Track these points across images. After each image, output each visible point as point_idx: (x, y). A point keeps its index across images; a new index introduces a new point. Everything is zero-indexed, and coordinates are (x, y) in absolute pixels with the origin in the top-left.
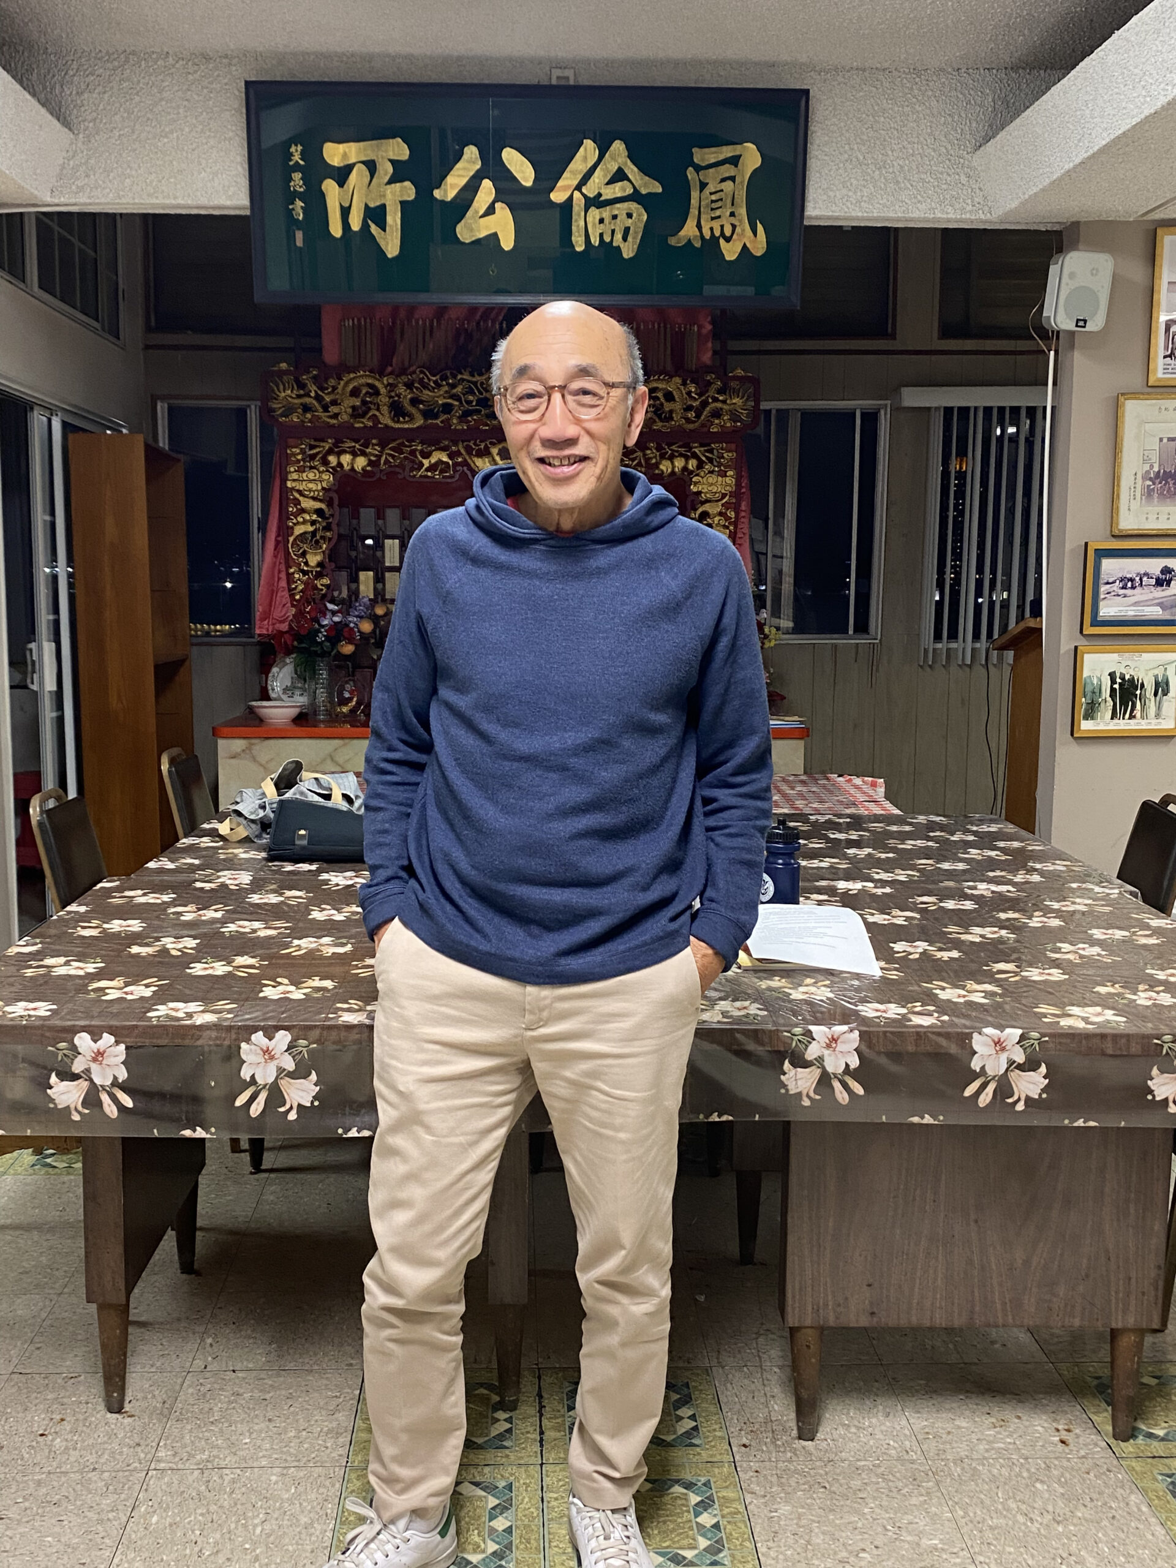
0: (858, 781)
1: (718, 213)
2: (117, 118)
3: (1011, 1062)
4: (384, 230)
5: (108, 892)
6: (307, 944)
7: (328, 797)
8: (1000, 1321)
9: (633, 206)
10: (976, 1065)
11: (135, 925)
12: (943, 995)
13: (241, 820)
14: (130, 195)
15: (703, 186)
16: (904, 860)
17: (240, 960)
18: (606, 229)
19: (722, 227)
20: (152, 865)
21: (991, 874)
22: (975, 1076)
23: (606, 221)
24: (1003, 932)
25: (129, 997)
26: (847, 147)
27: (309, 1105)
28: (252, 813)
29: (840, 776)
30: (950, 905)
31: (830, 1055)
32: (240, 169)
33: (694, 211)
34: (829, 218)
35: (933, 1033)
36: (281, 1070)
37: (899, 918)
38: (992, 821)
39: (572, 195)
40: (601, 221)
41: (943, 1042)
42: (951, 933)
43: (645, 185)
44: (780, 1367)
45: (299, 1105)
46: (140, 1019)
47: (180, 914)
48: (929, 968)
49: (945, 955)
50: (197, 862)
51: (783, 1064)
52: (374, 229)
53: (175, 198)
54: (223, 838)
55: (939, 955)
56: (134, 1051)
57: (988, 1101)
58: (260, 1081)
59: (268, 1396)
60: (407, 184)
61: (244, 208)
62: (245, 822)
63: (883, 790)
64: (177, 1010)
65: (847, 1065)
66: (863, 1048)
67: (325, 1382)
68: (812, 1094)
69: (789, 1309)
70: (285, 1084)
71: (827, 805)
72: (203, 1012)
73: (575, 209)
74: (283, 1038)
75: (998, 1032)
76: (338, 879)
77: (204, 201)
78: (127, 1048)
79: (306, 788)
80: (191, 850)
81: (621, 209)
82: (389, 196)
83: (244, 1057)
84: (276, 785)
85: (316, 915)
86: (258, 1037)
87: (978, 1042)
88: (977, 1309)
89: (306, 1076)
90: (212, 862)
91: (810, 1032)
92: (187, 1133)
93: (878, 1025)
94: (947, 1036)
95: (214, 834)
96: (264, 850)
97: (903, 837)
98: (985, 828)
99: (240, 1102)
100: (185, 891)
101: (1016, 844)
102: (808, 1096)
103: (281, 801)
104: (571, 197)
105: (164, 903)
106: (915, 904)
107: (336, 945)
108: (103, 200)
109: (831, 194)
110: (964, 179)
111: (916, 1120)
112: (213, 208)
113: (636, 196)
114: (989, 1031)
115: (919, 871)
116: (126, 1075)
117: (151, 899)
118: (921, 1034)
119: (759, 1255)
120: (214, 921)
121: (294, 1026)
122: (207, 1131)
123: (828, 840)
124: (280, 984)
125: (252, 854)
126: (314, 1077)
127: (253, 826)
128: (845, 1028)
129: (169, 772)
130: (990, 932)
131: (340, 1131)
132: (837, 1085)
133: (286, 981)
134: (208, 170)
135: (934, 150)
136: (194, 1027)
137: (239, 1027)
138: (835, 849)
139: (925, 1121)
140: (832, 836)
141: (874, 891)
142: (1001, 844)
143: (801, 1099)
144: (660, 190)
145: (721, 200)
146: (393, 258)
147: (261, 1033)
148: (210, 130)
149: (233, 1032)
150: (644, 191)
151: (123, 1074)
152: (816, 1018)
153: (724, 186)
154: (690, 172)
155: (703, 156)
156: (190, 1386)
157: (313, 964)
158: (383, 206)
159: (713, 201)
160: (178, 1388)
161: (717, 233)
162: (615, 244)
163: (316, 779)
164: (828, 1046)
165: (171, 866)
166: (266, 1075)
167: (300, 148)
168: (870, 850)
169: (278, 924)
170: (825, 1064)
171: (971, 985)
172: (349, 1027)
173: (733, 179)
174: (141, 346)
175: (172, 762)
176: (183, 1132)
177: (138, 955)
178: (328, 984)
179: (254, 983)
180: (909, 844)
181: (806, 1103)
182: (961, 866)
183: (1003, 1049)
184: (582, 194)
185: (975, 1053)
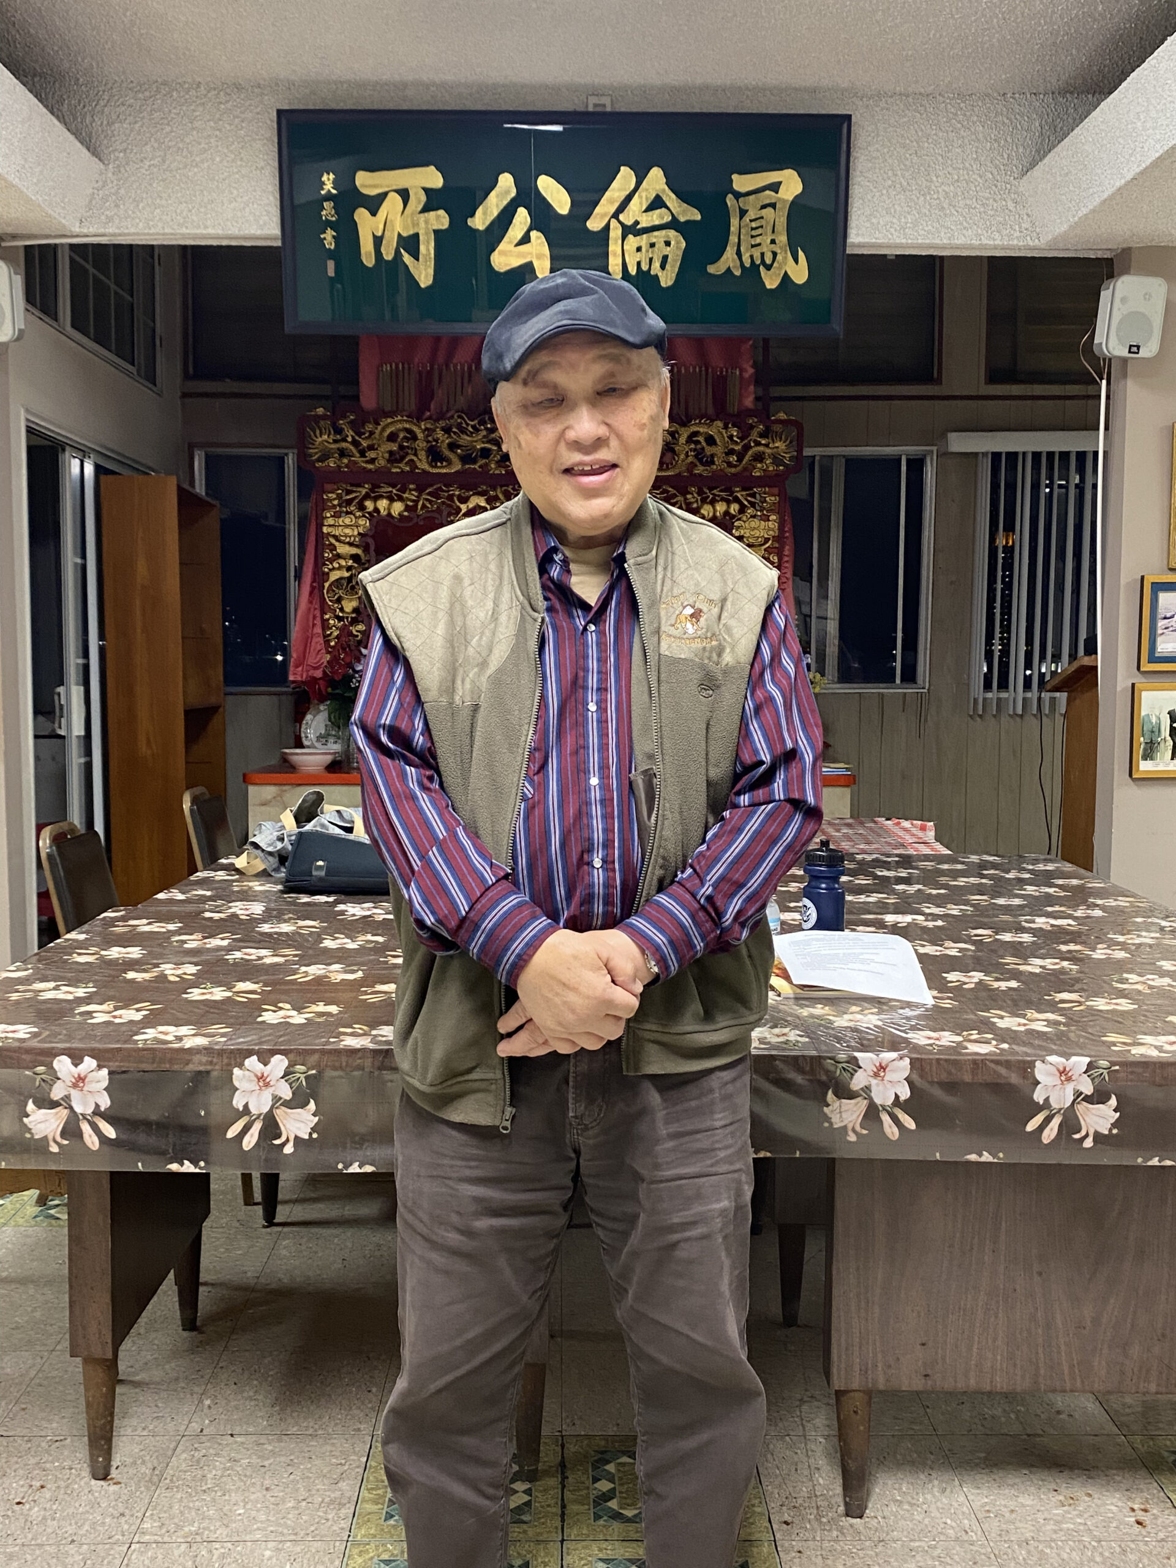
0: (906, 824)
1: (758, 240)
2: (148, 148)
3: (1077, 1094)
4: (417, 259)
5: (112, 922)
6: (315, 970)
7: (349, 830)
8: (1068, 1386)
9: (672, 234)
10: (1039, 1096)
11: (135, 952)
12: (1002, 1024)
13: (259, 852)
14: (160, 225)
15: (743, 213)
16: (956, 895)
17: (241, 986)
18: (643, 257)
19: (762, 254)
20: (161, 896)
21: (1050, 909)
22: (1038, 1108)
23: (644, 249)
24: (1065, 964)
25: (117, 1021)
26: (890, 173)
27: (306, 1137)
28: (270, 845)
29: (888, 819)
30: (1007, 937)
31: (878, 1085)
32: (271, 198)
33: (733, 239)
34: (873, 246)
35: (992, 1061)
36: (276, 1099)
37: (952, 949)
38: (1051, 861)
39: (609, 221)
40: (639, 249)
41: (1003, 1071)
42: (1008, 964)
43: (684, 212)
44: (827, 1437)
45: (296, 1137)
46: (125, 1042)
47: (184, 942)
48: (986, 997)
49: (1003, 985)
50: (209, 893)
51: (826, 1093)
52: (407, 258)
53: (206, 227)
54: (238, 871)
55: (996, 985)
56: (118, 1076)
57: (1053, 1136)
58: (254, 1110)
59: (266, 1463)
60: (441, 212)
61: (275, 239)
62: (262, 854)
63: (932, 833)
64: (166, 1034)
65: (897, 1097)
66: (915, 1077)
67: (329, 1448)
68: (858, 1128)
69: (834, 1370)
70: (281, 1114)
71: (874, 846)
72: (194, 1035)
73: (612, 234)
74: (279, 1063)
75: (1063, 1060)
76: (354, 910)
77: (234, 231)
78: (110, 1073)
79: (327, 821)
80: (204, 883)
81: (659, 237)
82: (422, 225)
83: (236, 1083)
84: (296, 817)
85: (329, 943)
86: (252, 1062)
87: (1041, 1072)
88: (1042, 1372)
89: (304, 1105)
90: (224, 893)
91: (855, 1058)
92: (174, 1167)
93: (930, 1052)
94: (1007, 1064)
95: (231, 868)
96: (281, 883)
97: (956, 874)
98: (1041, 867)
99: (231, 1133)
100: (192, 921)
101: (1075, 882)
102: (854, 1130)
103: (300, 833)
104: (607, 228)
105: (169, 931)
106: (969, 936)
107: (346, 972)
108: (132, 230)
109: (874, 220)
110: (1011, 205)
111: (973, 1157)
112: (245, 238)
113: (674, 224)
114: (1053, 1059)
115: (972, 905)
116: (109, 1103)
117: (155, 928)
118: (978, 1063)
119: (803, 1316)
120: (219, 949)
121: (291, 1051)
122: (196, 1165)
123: (876, 877)
124: (281, 1009)
125: (268, 887)
126: (312, 1106)
127: (270, 859)
128: (894, 1055)
129: (191, 811)
130: (1050, 963)
131: (340, 1166)
132: (886, 1118)
133: (288, 1006)
134: (239, 200)
135: (981, 177)
136: (182, 1050)
137: (232, 1051)
138: (883, 885)
139: (983, 1159)
140: (880, 874)
141: (925, 924)
142: (1060, 882)
143: (846, 1134)
144: (698, 217)
145: (762, 227)
146: (428, 288)
147: (255, 1058)
148: (241, 159)
149: (225, 1056)
150: (682, 219)
151: (105, 1102)
152: (862, 1045)
153: (764, 212)
154: (730, 200)
155: (741, 183)
156: (184, 1451)
157: (320, 989)
158: (416, 236)
159: (753, 229)
160: (170, 1453)
161: (758, 262)
162: (652, 273)
163: (338, 812)
164: (876, 1075)
165: (181, 897)
166: (260, 1104)
167: (332, 176)
168: (920, 887)
169: (287, 952)
170: (873, 1094)
171: (1031, 1014)
172: (353, 1052)
173: (773, 206)
174: (179, 394)
175: (194, 800)
176: (170, 1166)
177: (133, 981)
178: (333, 1009)
179: (255, 1007)
180: (962, 881)
181: (852, 1138)
182: (1017, 902)
183: (1069, 1079)
184: (620, 222)
185: (1038, 1083)
